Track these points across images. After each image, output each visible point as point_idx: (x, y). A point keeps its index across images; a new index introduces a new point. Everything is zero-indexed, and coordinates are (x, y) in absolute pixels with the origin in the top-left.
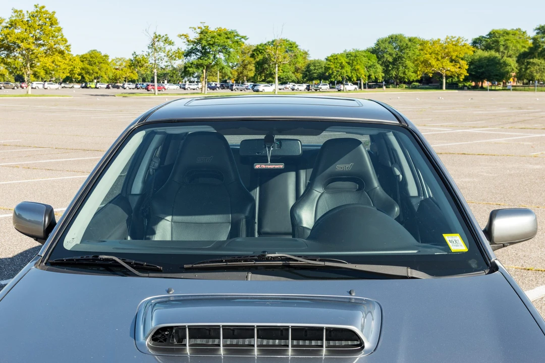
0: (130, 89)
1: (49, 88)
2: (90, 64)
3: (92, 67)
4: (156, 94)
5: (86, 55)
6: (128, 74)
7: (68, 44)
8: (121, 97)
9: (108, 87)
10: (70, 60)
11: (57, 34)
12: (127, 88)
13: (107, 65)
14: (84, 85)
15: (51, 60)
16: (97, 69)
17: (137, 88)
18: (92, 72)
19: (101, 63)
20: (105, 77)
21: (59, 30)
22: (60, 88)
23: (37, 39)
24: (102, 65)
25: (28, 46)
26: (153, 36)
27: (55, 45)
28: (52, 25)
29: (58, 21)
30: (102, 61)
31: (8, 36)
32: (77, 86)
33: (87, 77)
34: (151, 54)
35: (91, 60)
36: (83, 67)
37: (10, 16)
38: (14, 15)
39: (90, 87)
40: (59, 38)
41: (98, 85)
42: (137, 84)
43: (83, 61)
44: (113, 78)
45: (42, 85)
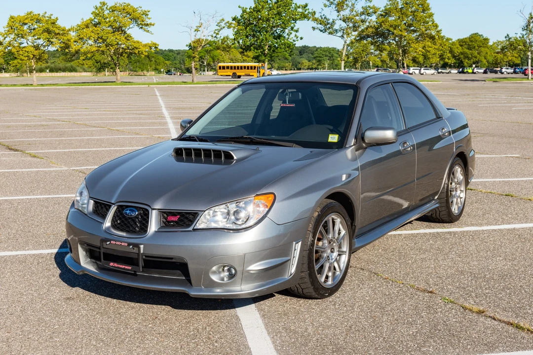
0: (509, 73)
1: (425, 74)
2: (469, 49)
3: (471, 51)
4: (530, 78)
5: (466, 38)
6: (510, 58)
7: (439, 29)
8: (491, 82)
9: (485, 72)
10: (441, 45)
11: (428, 19)
12: (505, 73)
13: (486, 49)
14: (461, 70)
15: (421, 45)
16: (475, 53)
17: (515, 72)
18: (470, 56)
19: (481, 47)
20: (485, 61)
21: (431, 15)
22: (435, 73)
23: (410, 25)
24: (482, 49)
25: (400, 33)
26: (528, 16)
27: (426, 30)
28: (424, 11)
29: (430, 7)
30: (482, 45)
31: (383, 24)
32: (454, 71)
33: (466, 62)
34: (525, 36)
35: (470, 44)
36: (461, 51)
37: (385, 5)
38: (389, 3)
39: (467, 72)
40: (430, 23)
41: (476, 70)
42: (515, 69)
43: (461, 46)
44: (494, 62)
45: (418, 71)
